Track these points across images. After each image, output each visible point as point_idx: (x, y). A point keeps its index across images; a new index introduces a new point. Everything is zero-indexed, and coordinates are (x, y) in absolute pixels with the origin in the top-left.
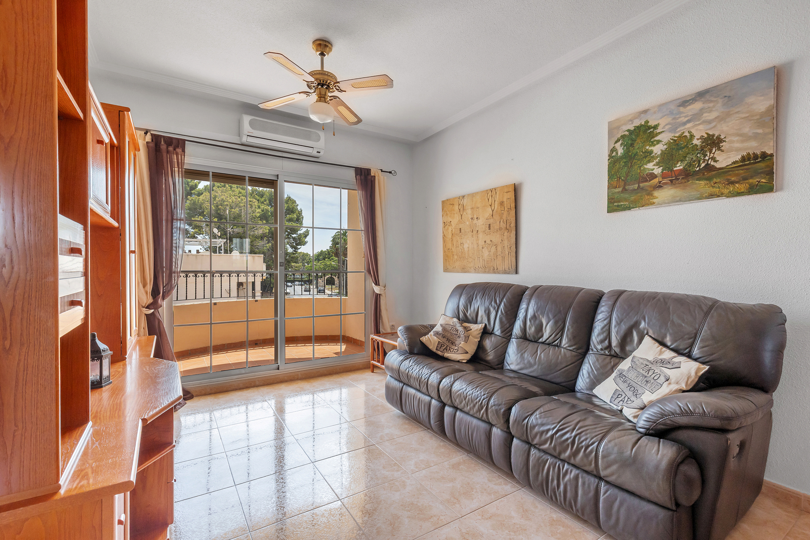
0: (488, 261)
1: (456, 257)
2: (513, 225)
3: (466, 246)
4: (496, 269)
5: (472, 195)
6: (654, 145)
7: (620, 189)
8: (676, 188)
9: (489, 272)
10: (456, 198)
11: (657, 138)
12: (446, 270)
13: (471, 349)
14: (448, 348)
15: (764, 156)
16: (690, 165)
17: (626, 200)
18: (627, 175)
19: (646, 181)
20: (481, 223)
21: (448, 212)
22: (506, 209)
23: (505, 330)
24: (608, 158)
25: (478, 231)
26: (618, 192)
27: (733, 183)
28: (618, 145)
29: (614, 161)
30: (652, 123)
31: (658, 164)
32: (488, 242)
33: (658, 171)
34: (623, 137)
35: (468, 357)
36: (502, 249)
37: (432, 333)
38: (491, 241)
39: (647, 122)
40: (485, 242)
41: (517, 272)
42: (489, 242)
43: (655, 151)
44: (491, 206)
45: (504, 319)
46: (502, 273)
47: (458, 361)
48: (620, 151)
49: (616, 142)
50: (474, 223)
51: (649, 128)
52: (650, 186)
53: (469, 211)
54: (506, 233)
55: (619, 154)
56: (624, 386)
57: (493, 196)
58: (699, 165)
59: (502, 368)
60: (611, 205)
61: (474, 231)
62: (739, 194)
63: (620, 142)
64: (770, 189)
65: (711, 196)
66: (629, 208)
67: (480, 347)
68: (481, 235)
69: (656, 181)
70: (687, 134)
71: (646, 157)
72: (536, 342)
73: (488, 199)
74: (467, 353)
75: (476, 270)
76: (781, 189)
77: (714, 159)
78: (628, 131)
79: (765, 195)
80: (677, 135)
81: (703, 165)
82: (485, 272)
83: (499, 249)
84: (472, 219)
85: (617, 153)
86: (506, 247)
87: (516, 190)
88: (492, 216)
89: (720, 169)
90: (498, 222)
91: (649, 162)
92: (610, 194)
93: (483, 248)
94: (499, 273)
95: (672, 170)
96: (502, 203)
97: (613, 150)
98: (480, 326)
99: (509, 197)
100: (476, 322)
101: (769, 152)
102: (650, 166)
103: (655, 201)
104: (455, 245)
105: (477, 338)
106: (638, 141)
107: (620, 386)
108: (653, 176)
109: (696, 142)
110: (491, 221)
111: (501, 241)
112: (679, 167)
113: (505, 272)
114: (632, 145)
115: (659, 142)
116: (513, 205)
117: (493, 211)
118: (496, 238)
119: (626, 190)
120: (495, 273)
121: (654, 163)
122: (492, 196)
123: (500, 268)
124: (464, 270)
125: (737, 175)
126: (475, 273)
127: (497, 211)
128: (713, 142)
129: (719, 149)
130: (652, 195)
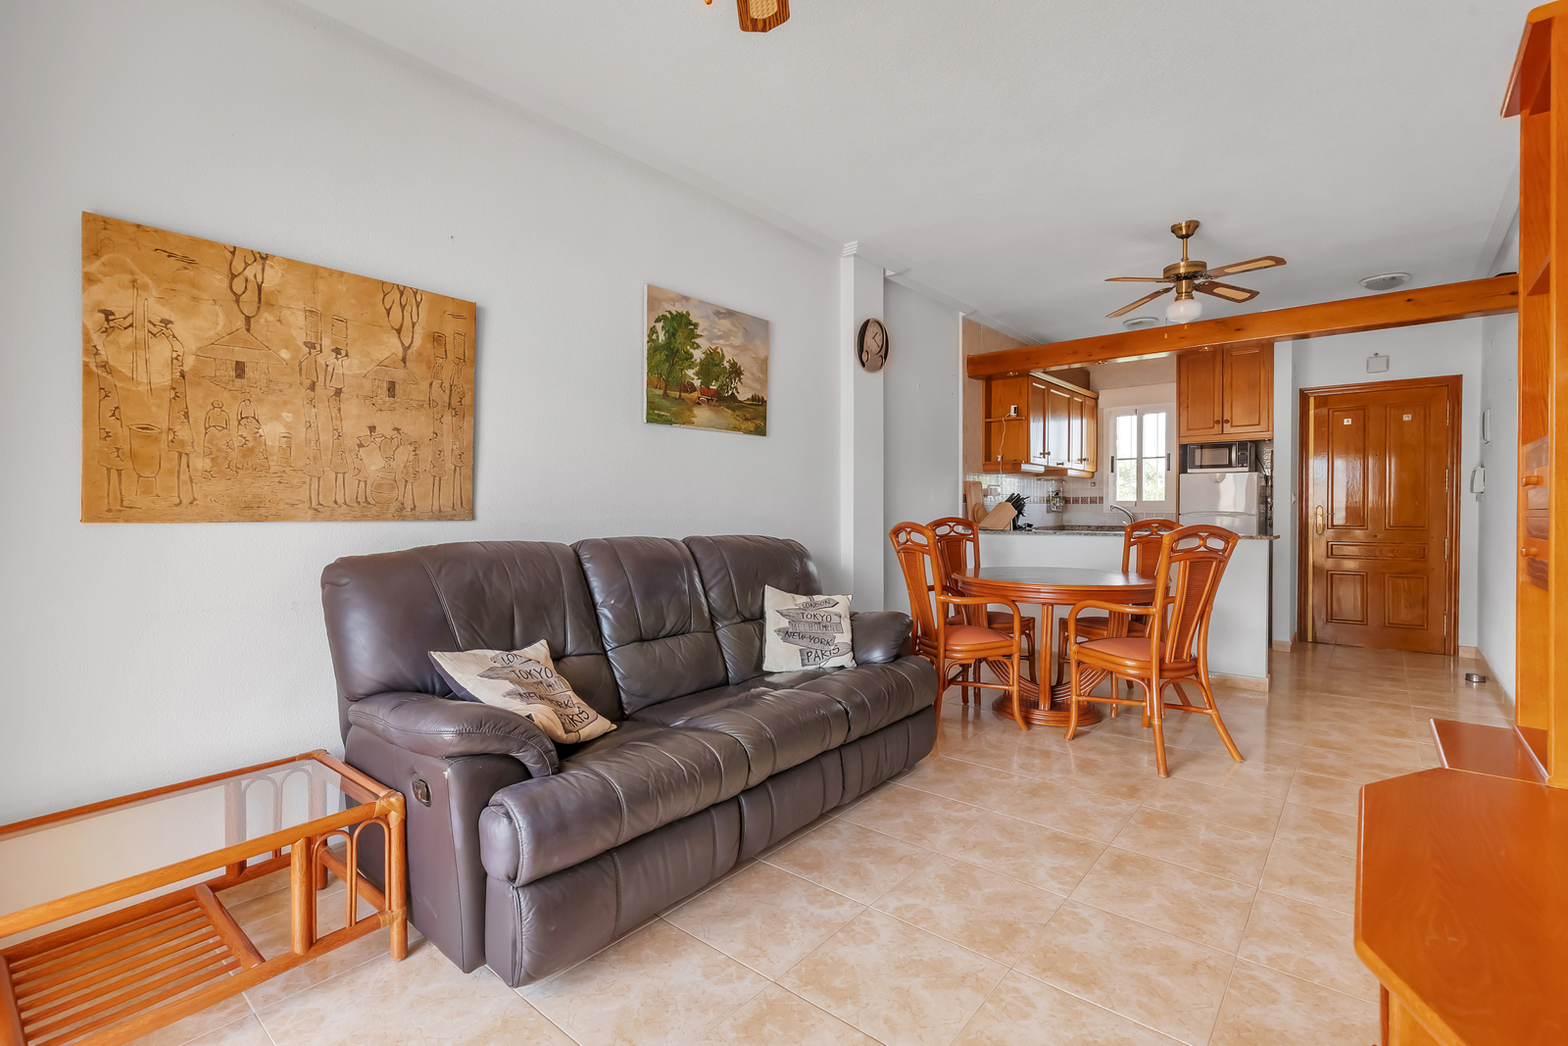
0: (379, 486)
1: (200, 463)
3: (272, 432)
4: (409, 506)
5: (312, 273)
6: (695, 349)
7: (661, 392)
8: (711, 410)
10: (212, 244)
11: (697, 341)
15: (762, 400)
16: (721, 387)
17: (667, 409)
18: (668, 377)
19: (687, 391)
22: (451, 356)
24: (646, 339)
25: (338, 392)
26: (659, 395)
27: (747, 419)
28: (659, 325)
29: (654, 349)
30: (693, 318)
31: (697, 374)
32: (385, 429)
33: (697, 383)
34: (664, 317)
36: (434, 453)
38: (396, 429)
39: (688, 314)
40: (372, 429)
41: (471, 515)
42: (389, 433)
43: (695, 357)
44: (399, 331)
46: (431, 519)
48: (662, 337)
49: (657, 321)
50: (321, 360)
51: (690, 323)
52: (690, 400)
53: (297, 324)
54: (448, 418)
55: (660, 341)
56: (806, 642)
57: (408, 308)
58: (728, 392)
60: (651, 412)
62: (750, 432)
63: (661, 324)
64: (764, 433)
65: (735, 429)
66: (670, 423)
68: (352, 407)
69: (695, 395)
70: (719, 350)
71: (687, 359)
73: (388, 311)
77: (737, 389)
78: (670, 312)
79: (761, 437)
80: (713, 347)
81: (730, 392)
83: (426, 453)
84: (311, 346)
85: (658, 337)
86: (447, 453)
87: (476, 321)
88: (404, 360)
89: (741, 402)
90: (424, 385)
91: (690, 367)
92: (650, 394)
93: (360, 446)
94: (418, 519)
95: (708, 388)
96: (437, 339)
97: (653, 331)
99: (460, 330)
101: (764, 399)
102: (690, 372)
103: (694, 420)
106: (679, 333)
108: (693, 389)
109: (727, 365)
110: (399, 374)
111: (432, 435)
112: (714, 386)
113: (439, 516)
114: (674, 335)
115: (698, 347)
116: (471, 353)
117: (406, 349)
118: (416, 425)
119: (668, 396)
120: (404, 519)
121: (694, 371)
122: (403, 308)
123: (424, 505)
125: (749, 412)
126: (314, 519)
127: (420, 354)
128: (736, 371)
129: (740, 380)
130: (692, 411)
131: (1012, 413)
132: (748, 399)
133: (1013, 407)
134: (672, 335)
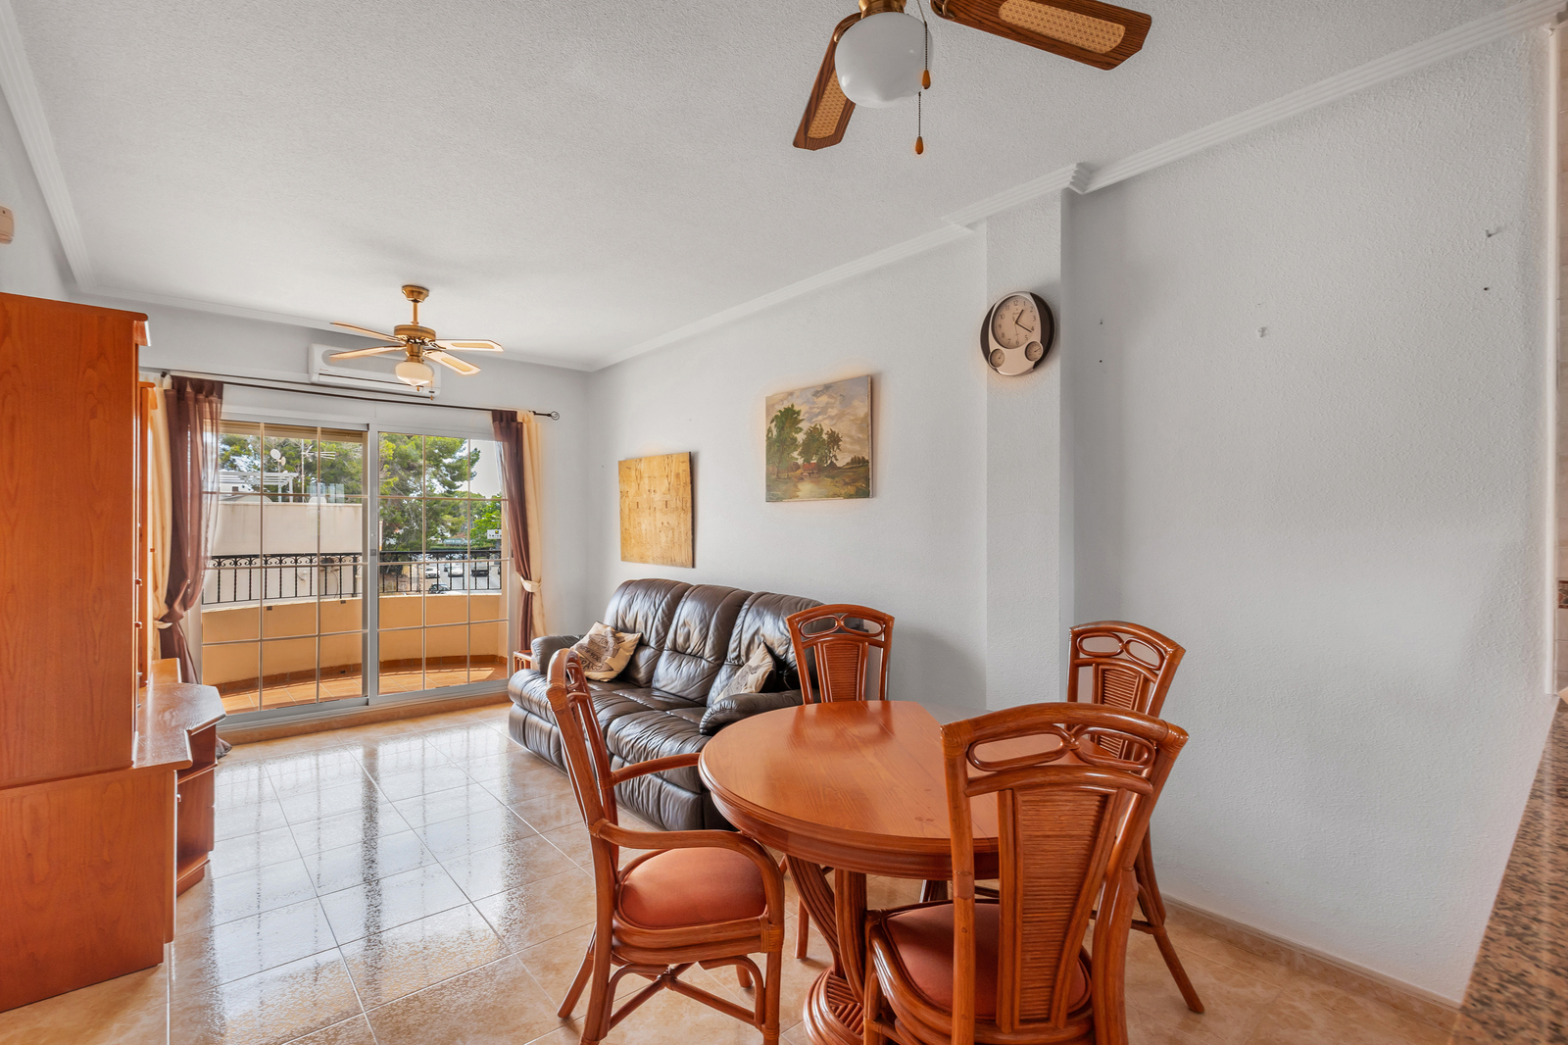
0: (665, 549)
1: (633, 541)
2: (689, 504)
3: (643, 527)
4: (674, 561)
5: (650, 459)
6: (798, 433)
7: (775, 476)
8: (813, 482)
9: (667, 564)
10: (632, 460)
11: (799, 425)
12: (624, 559)
13: (619, 665)
14: (591, 664)
15: (865, 461)
16: (821, 459)
17: (779, 489)
18: (779, 461)
19: (793, 470)
20: (658, 498)
21: (625, 478)
22: (683, 484)
23: (659, 640)
24: (765, 438)
25: (655, 509)
26: (774, 479)
27: (846, 484)
28: (773, 425)
29: (770, 443)
30: (796, 408)
31: (800, 454)
32: (665, 524)
33: (800, 461)
34: (777, 416)
35: (612, 675)
36: (678, 534)
37: (575, 646)
38: (668, 523)
39: (793, 406)
40: (662, 523)
41: (693, 566)
43: (799, 440)
44: (667, 476)
45: (660, 627)
46: (680, 568)
47: (599, 681)
48: (775, 433)
49: (772, 422)
50: (652, 496)
51: (795, 412)
52: (796, 477)
53: (646, 481)
54: (683, 515)
55: (774, 436)
57: (670, 464)
58: (827, 462)
59: (649, 687)
60: (769, 493)
61: (652, 509)
62: (850, 496)
63: (774, 423)
64: (867, 494)
65: (836, 495)
66: (782, 499)
67: (632, 663)
68: (658, 514)
69: (799, 471)
70: (818, 426)
71: (792, 444)
72: (684, 653)
73: (665, 467)
74: (612, 670)
75: (655, 561)
76: (874, 496)
77: (835, 456)
78: (780, 411)
80: (812, 425)
81: (829, 462)
82: (663, 564)
83: (676, 534)
84: (649, 490)
85: (772, 434)
86: (683, 533)
87: (692, 460)
88: (669, 490)
89: (840, 468)
90: (675, 499)
91: (795, 450)
92: (768, 480)
93: (660, 531)
94: (676, 566)
95: (810, 463)
96: (678, 474)
97: (769, 431)
98: (637, 636)
99: (684, 468)
100: (634, 632)
101: (867, 458)
102: (795, 454)
103: (799, 493)
104: (632, 524)
105: (628, 651)
106: (787, 425)
108: (797, 466)
109: (825, 437)
110: (668, 497)
111: (677, 524)
112: (814, 459)
113: (683, 567)
114: (783, 428)
115: (801, 430)
116: (689, 479)
117: (669, 484)
118: (672, 519)
119: (779, 478)
120: (672, 565)
121: (798, 451)
122: (668, 464)
123: (678, 560)
124: (642, 560)
125: (849, 476)
126: (653, 564)
127: (673, 485)
128: (834, 439)
129: (838, 448)
130: (796, 487)
132: (848, 464)
134: (781, 429)
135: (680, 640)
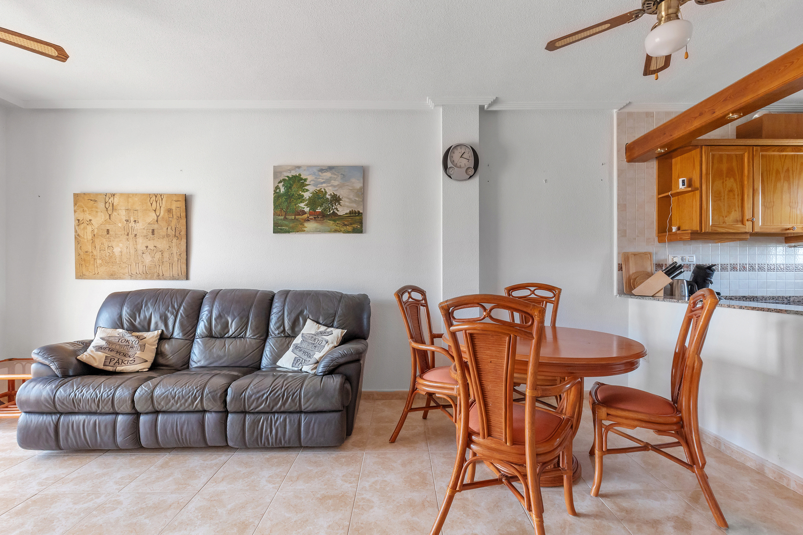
0: (150, 267)
2: (183, 233)
3: (117, 250)
4: (161, 274)
5: (128, 196)
6: (305, 192)
7: (283, 217)
8: (317, 223)
9: (151, 278)
10: (101, 194)
11: (306, 188)
12: (80, 276)
13: (150, 356)
14: (120, 361)
15: (359, 213)
16: (324, 210)
17: (286, 226)
18: (287, 208)
19: (300, 215)
20: (140, 227)
21: (85, 209)
22: (175, 217)
23: (187, 333)
24: (273, 193)
25: (136, 235)
26: (281, 219)
27: (346, 225)
28: (281, 185)
29: (277, 197)
30: (303, 177)
31: (306, 205)
32: (151, 247)
33: (307, 209)
34: (284, 180)
35: (148, 365)
36: (169, 255)
37: (91, 348)
38: (155, 247)
39: (300, 175)
40: (147, 247)
41: (187, 278)
42: (152, 248)
43: (305, 196)
44: (155, 211)
45: (185, 322)
46: (170, 279)
47: (138, 372)
48: (282, 190)
49: (279, 183)
50: (130, 225)
51: (302, 179)
52: (302, 219)
53: (123, 213)
54: (175, 241)
55: (281, 192)
56: (300, 354)
57: (158, 202)
58: (330, 211)
59: (188, 367)
60: (276, 228)
61: (128, 234)
62: (349, 232)
63: (282, 183)
64: (361, 232)
65: (336, 231)
66: (289, 232)
67: (159, 353)
68: (140, 240)
69: (305, 216)
70: (323, 190)
71: (299, 198)
72: (222, 337)
73: (152, 204)
74: (146, 361)
75: (132, 277)
76: (365, 232)
77: (337, 209)
78: (288, 177)
79: (359, 234)
80: (318, 189)
81: (332, 212)
82: (146, 278)
83: (166, 255)
84: (127, 221)
85: (280, 191)
86: (175, 254)
87: (187, 201)
88: (157, 221)
89: (340, 216)
90: (165, 229)
91: (301, 202)
92: (275, 219)
93: (143, 253)
94: (165, 279)
95: (315, 211)
96: (169, 211)
97: (277, 188)
98: (157, 333)
99: (178, 206)
100: (148, 330)
101: (361, 212)
102: (302, 205)
103: (305, 229)
104: (98, 247)
105: (154, 345)
106: (294, 186)
107: (298, 354)
108: (304, 213)
109: (328, 196)
110: (156, 226)
111: (168, 248)
112: (319, 210)
113: (173, 278)
114: (290, 188)
115: (307, 190)
116: (183, 214)
117: (158, 217)
118: (162, 244)
119: (287, 219)
120: (160, 279)
121: (305, 204)
122: (156, 202)
123: (167, 274)
124: (113, 276)
125: (348, 221)
126: (131, 279)
127: (163, 218)
128: (336, 199)
129: (339, 204)
130: (303, 225)
131: (681, 186)
132: (346, 214)
133: (681, 180)
134: (289, 188)
135: (216, 329)
